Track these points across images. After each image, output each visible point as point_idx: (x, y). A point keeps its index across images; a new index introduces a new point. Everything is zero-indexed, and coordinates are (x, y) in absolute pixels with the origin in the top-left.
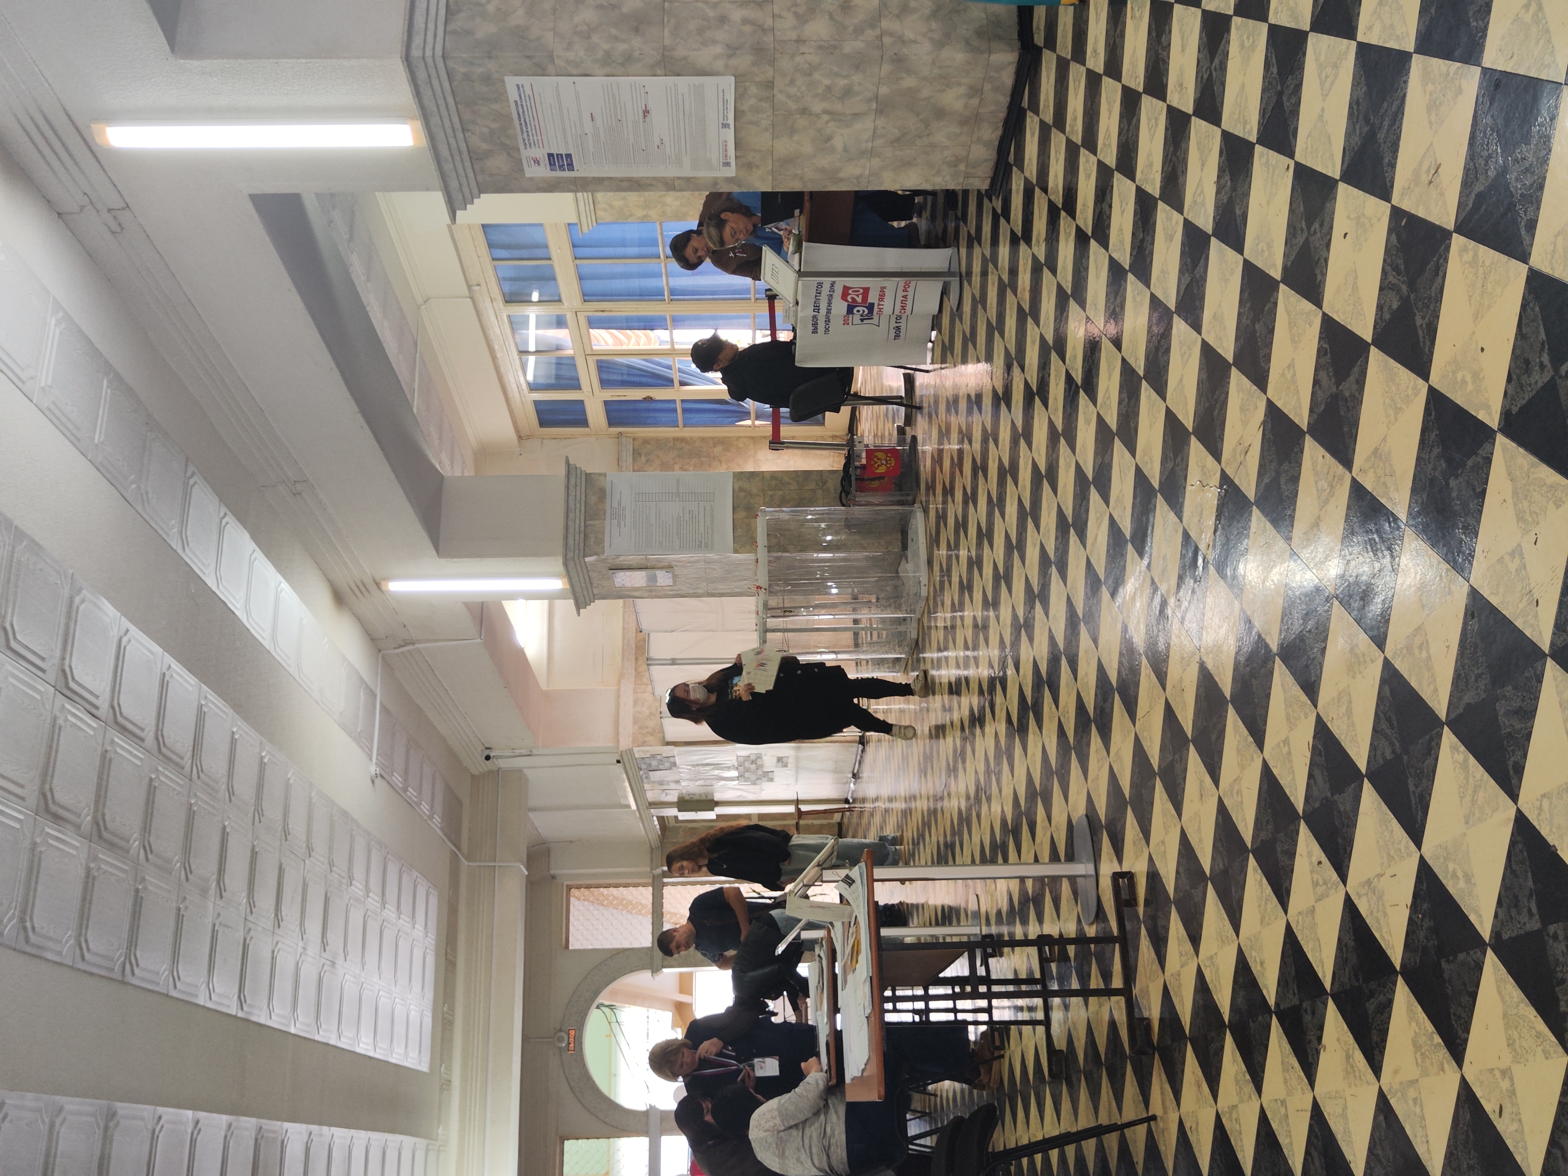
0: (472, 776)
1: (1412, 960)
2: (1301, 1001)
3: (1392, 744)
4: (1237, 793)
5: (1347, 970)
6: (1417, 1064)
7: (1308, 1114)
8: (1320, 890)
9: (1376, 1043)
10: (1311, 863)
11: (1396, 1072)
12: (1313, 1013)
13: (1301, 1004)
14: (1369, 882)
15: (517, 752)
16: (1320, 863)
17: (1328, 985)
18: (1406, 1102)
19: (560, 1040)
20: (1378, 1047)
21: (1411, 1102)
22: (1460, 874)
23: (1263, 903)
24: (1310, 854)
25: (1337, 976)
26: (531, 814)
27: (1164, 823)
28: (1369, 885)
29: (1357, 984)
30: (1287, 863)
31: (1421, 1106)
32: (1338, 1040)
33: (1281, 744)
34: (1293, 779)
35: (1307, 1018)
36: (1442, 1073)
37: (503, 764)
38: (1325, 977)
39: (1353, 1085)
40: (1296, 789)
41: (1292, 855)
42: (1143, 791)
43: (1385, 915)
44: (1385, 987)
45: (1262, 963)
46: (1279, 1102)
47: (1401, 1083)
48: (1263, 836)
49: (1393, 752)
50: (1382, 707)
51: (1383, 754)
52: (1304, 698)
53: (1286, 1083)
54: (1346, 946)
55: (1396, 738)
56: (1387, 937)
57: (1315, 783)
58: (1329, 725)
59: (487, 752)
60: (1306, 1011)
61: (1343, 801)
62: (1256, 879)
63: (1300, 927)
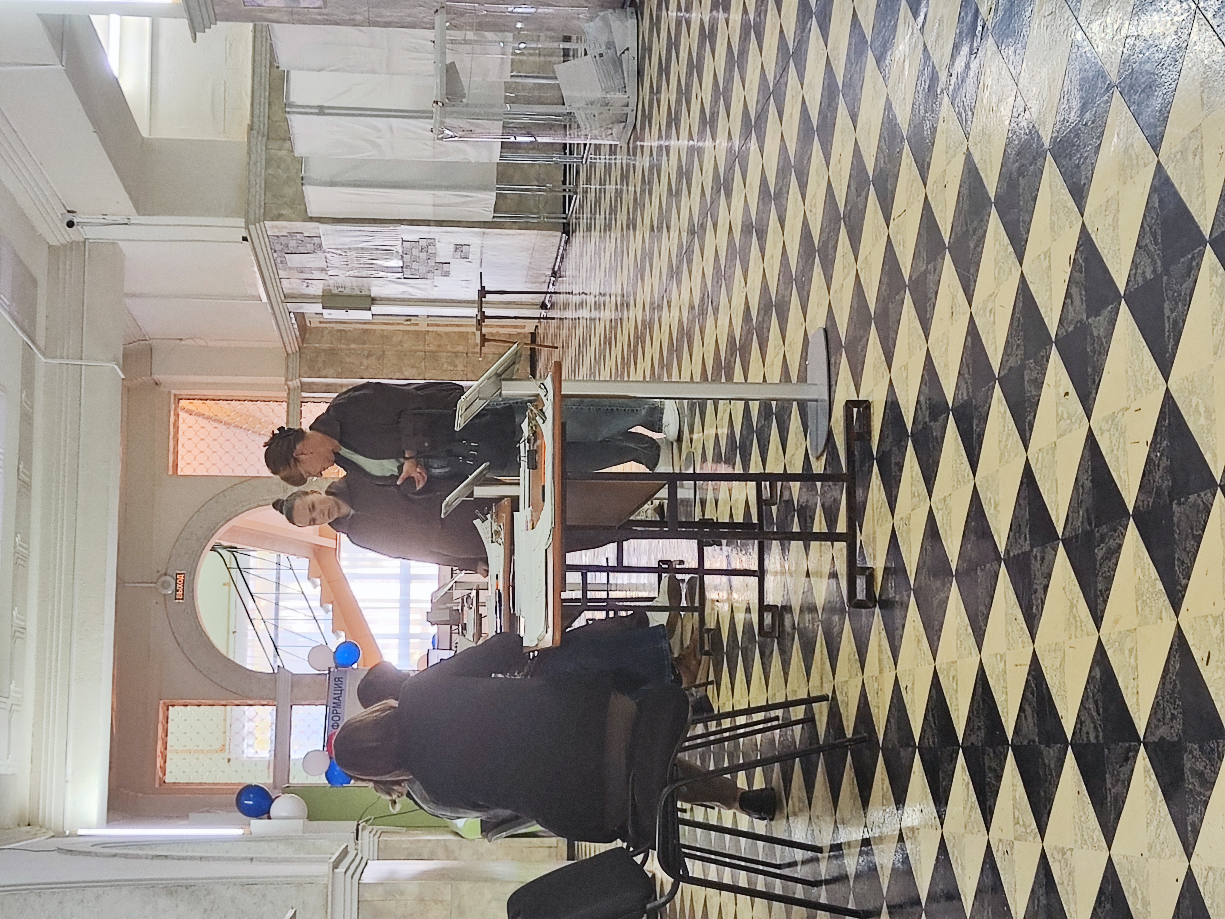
0: (50, 247)
1: (1146, 503)
2: (1032, 546)
3: (1154, 262)
4: (990, 312)
5: (1081, 513)
6: (1138, 613)
7: (1027, 669)
8: (1063, 424)
9: (1101, 591)
10: (1058, 394)
11: (1116, 622)
12: (1043, 559)
13: (1032, 550)
14: (1113, 416)
15: (110, 219)
16: (1067, 394)
17: (1060, 531)
18: (1123, 653)
19: (165, 585)
20: (1102, 595)
21: (1127, 652)
22: (1202, 409)
23: (1004, 438)
24: (1057, 385)
25: (1070, 519)
26: (128, 301)
27: (909, 344)
28: (1113, 421)
29: (1088, 528)
30: (1034, 393)
31: (1136, 657)
32: (1064, 589)
33: (1042, 257)
34: (1050, 298)
35: (1036, 565)
36: (1159, 621)
37: (90, 233)
38: (1057, 521)
39: (1073, 637)
40: (1051, 310)
41: (1039, 384)
42: (890, 306)
43: (1125, 452)
44: (1115, 532)
45: (996, 506)
46: (998, 656)
47: (1120, 633)
48: (1012, 362)
49: (1154, 271)
50: (1149, 219)
51: (1144, 273)
52: (1071, 204)
53: (1007, 636)
54: (1082, 486)
55: (1158, 255)
56: (1124, 476)
57: (1072, 302)
58: (1093, 236)
59: (70, 217)
60: (1036, 557)
61: (1098, 324)
62: (999, 412)
63: (1039, 465)
